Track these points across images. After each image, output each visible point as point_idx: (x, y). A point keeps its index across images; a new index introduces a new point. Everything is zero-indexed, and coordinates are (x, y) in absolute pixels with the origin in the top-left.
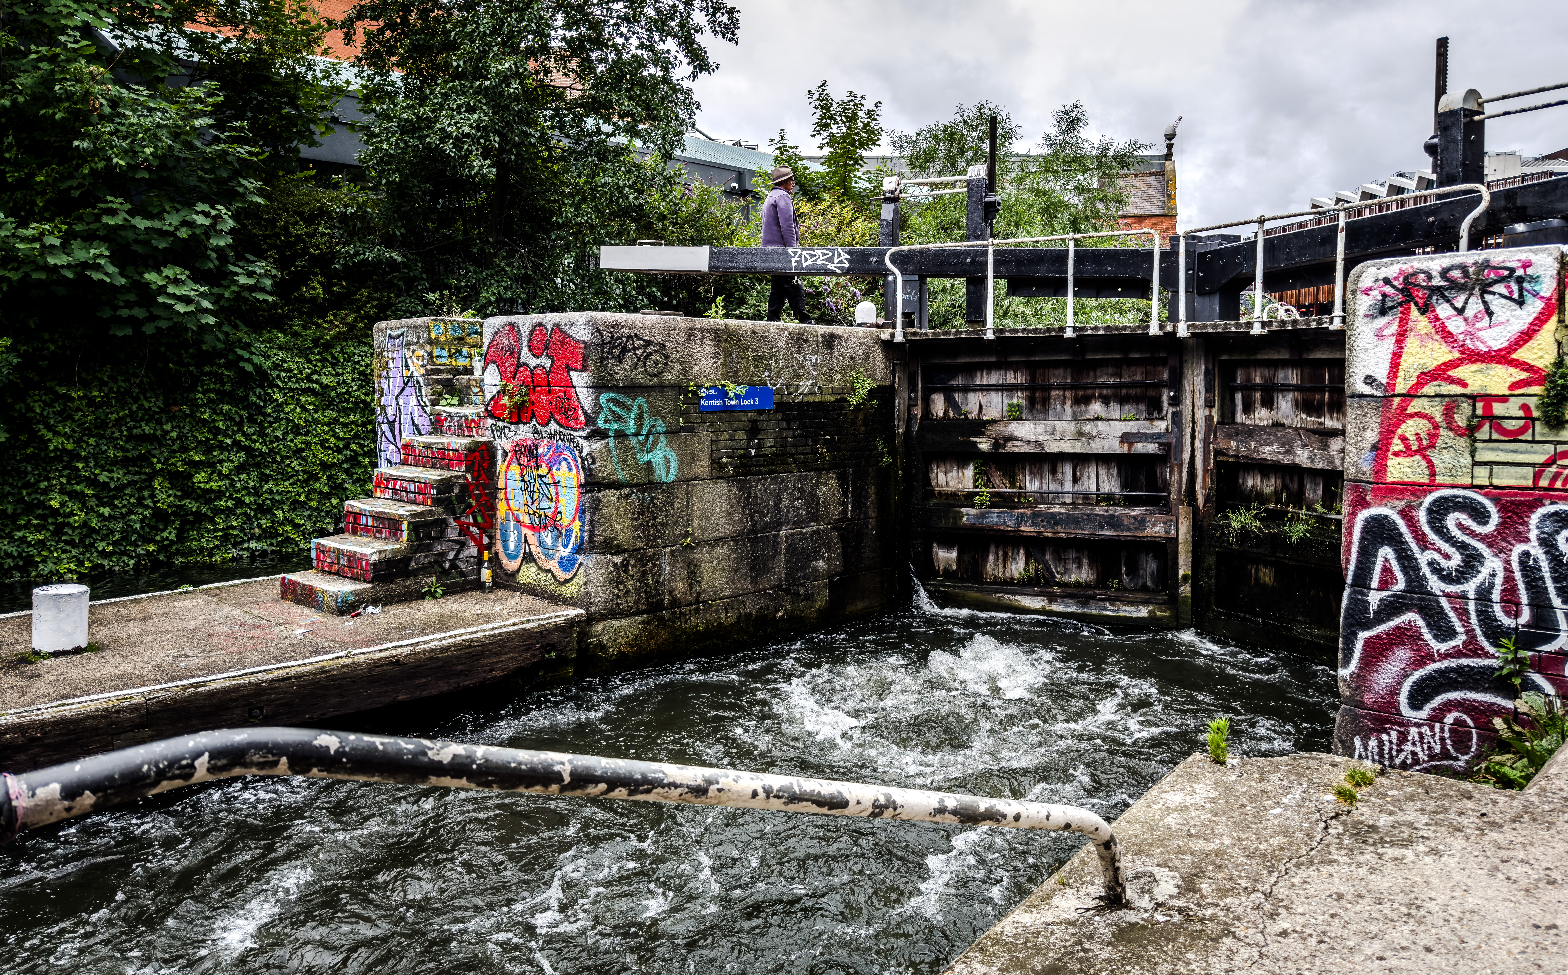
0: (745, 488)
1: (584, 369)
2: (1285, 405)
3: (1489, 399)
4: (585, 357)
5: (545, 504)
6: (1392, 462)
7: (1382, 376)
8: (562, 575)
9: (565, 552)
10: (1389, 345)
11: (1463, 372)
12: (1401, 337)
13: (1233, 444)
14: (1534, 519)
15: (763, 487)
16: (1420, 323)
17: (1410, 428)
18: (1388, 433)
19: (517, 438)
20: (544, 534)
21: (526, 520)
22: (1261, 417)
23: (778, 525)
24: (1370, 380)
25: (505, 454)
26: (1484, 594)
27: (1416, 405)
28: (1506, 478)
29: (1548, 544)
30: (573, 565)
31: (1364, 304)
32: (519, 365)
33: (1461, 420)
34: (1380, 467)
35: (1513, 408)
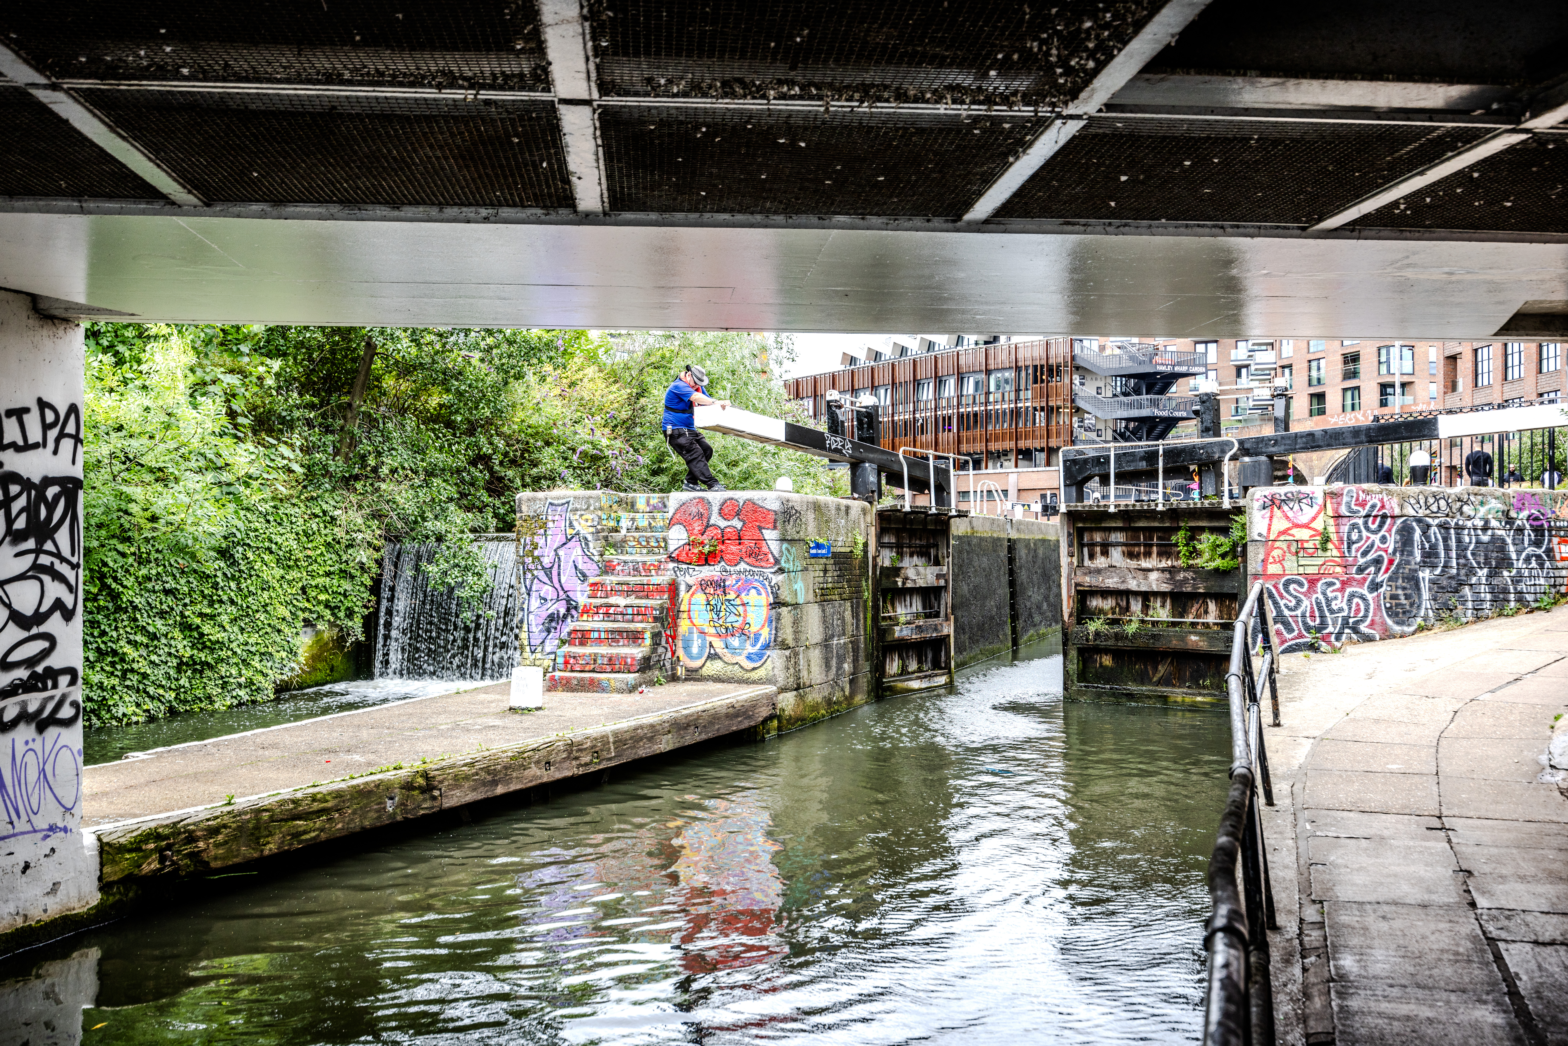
0: (823, 611)
1: (775, 528)
2: (1116, 554)
3: (1302, 541)
4: (775, 521)
5: (732, 618)
6: (1269, 566)
7: (1265, 533)
8: (749, 665)
9: (751, 650)
10: (1267, 521)
11: (1294, 531)
12: (1271, 517)
13: (1088, 579)
14: (1319, 584)
15: (829, 610)
16: (1277, 512)
17: (1276, 553)
18: (1268, 555)
19: (702, 576)
20: (730, 640)
21: (712, 631)
22: (1101, 562)
23: (833, 636)
24: (1260, 535)
25: (689, 587)
26: (1303, 616)
27: (1277, 544)
28: (1309, 570)
29: (1324, 594)
30: (761, 658)
31: (1257, 505)
32: (708, 526)
33: (1293, 550)
34: (1265, 569)
35: (1310, 545)
